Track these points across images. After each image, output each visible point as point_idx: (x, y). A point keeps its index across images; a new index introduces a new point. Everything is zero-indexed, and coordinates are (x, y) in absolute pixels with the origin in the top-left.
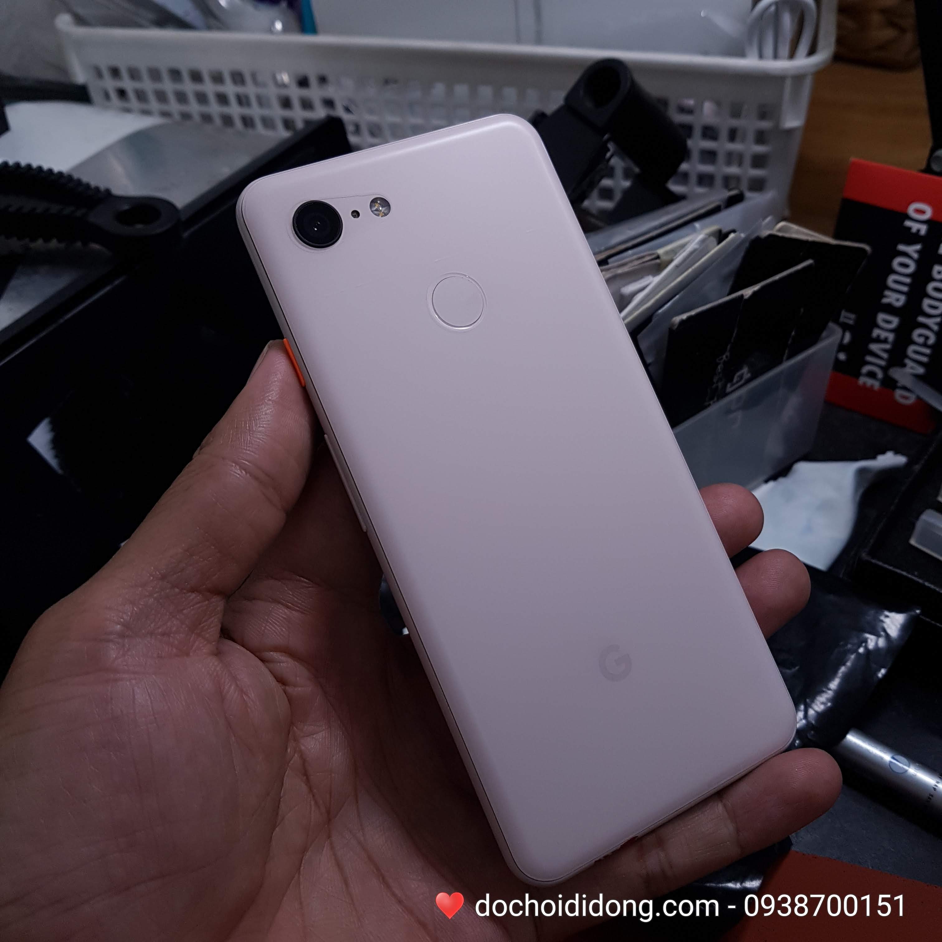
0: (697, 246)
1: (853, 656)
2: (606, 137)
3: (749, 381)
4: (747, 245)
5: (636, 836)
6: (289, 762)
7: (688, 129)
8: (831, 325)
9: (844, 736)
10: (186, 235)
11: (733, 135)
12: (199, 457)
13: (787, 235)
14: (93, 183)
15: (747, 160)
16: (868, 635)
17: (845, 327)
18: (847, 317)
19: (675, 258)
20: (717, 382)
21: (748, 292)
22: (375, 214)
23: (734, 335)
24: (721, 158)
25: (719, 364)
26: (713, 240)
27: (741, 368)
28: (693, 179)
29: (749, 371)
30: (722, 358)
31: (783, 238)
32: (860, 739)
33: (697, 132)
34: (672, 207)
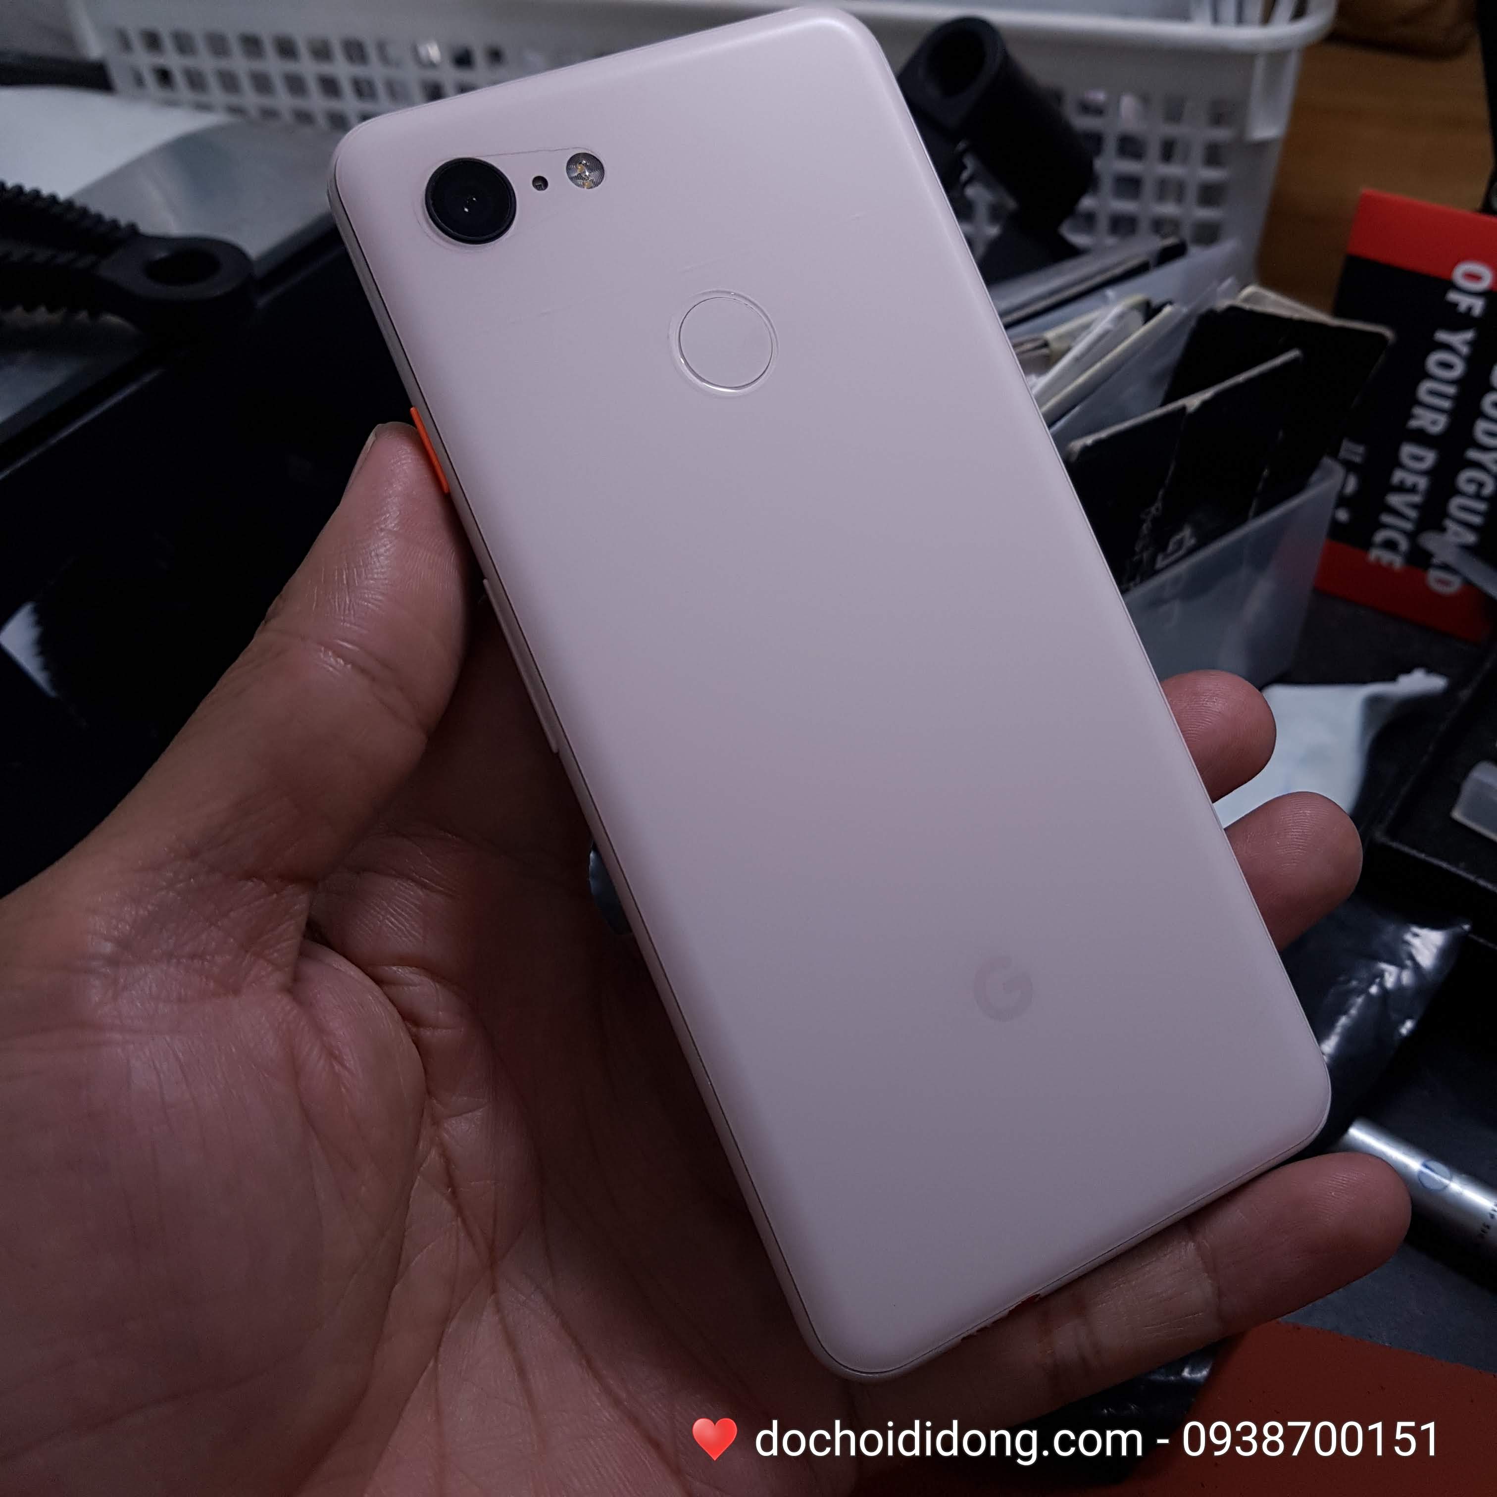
0: (1109, 326)
1: (1360, 1000)
2: (961, 146)
3: (1192, 551)
4: (1193, 323)
5: (1038, 1293)
6: (421, 1166)
7: (1096, 140)
8: (1327, 461)
9: (1345, 1130)
10: (262, 302)
11: (1168, 151)
12: (262, 638)
13: (1259, 308)
14: (108, 214)
15: (1192, 193)
16: (1384, 966)
17: (1350, 467)
18: (1354, 451)
19: (1073, 344)
20: (1142, 551)
21: (1193, 402)
22: (578, 185)
23: (1170, 473)
24: (1149, 188)
25: (1144, 521)
26: (1138, 317)
27: (1179, 529)
28: (1103, 223)
29: (1194, 534)
30: (1149, 512)
31: (1252, 313)
32: (1369, 1134)
33: (1110, 146)
34: (1068, 265)
